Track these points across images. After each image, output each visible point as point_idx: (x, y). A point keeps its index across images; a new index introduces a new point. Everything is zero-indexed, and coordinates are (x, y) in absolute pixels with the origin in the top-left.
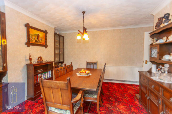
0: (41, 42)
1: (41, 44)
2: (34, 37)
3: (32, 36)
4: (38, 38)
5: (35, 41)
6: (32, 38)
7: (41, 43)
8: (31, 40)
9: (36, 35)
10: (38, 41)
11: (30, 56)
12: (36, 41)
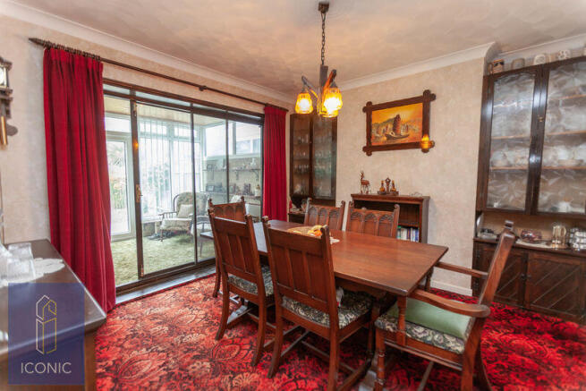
0: (407, 136)
1: (407, 142)
2: (384, 128)
3: (378, 126)
4: (395, 129)
5: (385, 138)
6: (377, 133)
7: (406, 140)
8: (376, 137)
9: (389, 121)
10: (394, 135)
11: (362, 176)
12: (389, 137)
